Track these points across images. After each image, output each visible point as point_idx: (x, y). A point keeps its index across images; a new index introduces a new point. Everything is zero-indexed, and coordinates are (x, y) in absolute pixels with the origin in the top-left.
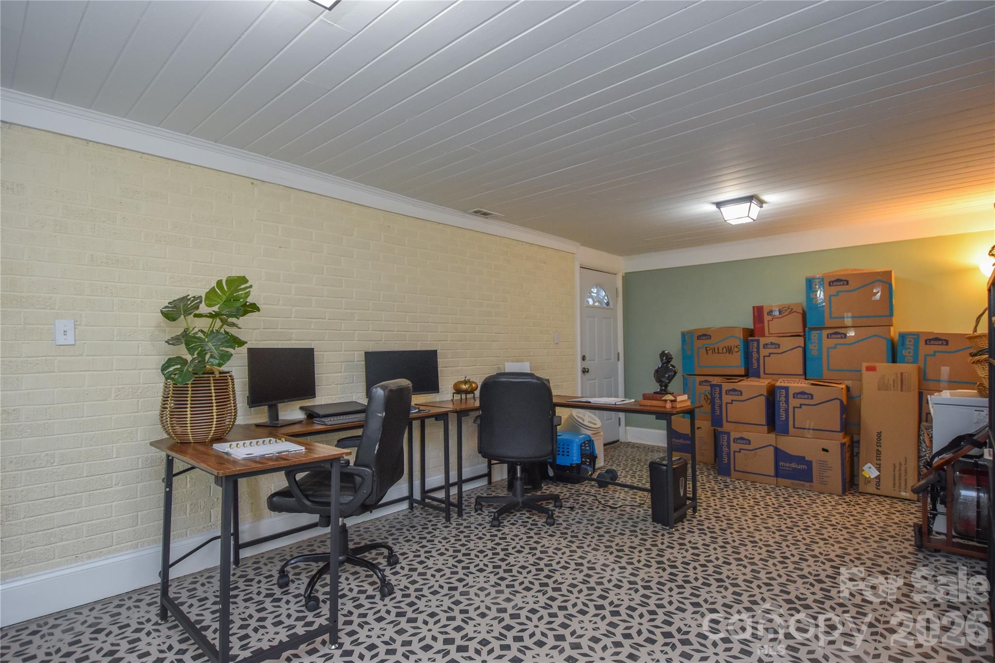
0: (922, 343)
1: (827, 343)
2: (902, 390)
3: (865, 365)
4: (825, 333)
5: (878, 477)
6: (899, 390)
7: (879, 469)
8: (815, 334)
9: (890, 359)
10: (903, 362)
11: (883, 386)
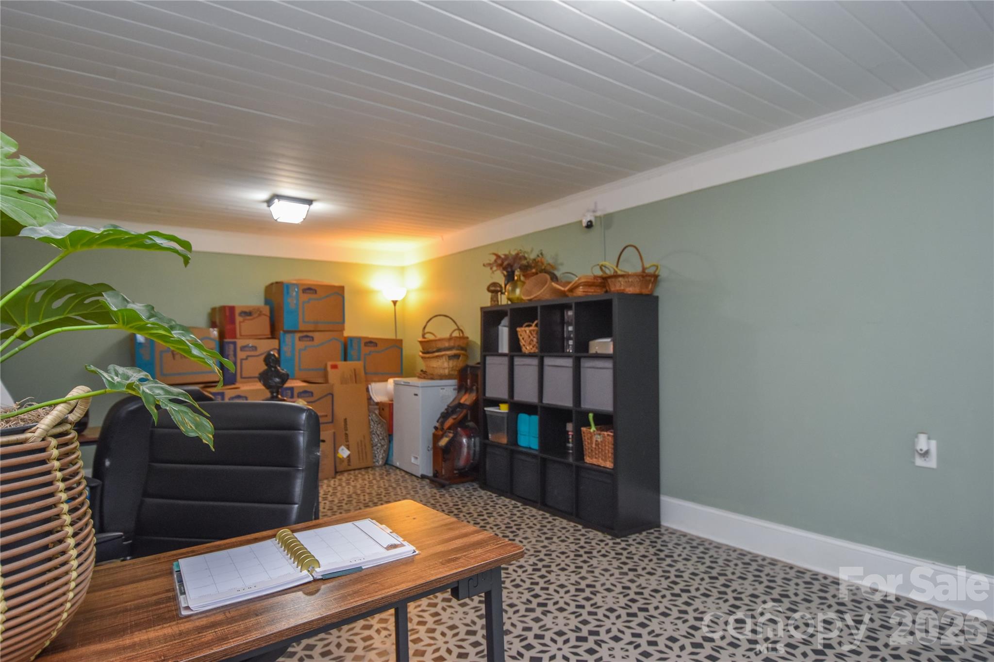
0: (362, 345)
1: (300, 345)
2: (356, 382)
3: (329, 364)
4: (297, 335)
5: (349, 456)
6: (354, 382)
7: (348, 449)
8: (288, 337)
9: (343, 358)
10: (352, 360)
11: (344, 381)
